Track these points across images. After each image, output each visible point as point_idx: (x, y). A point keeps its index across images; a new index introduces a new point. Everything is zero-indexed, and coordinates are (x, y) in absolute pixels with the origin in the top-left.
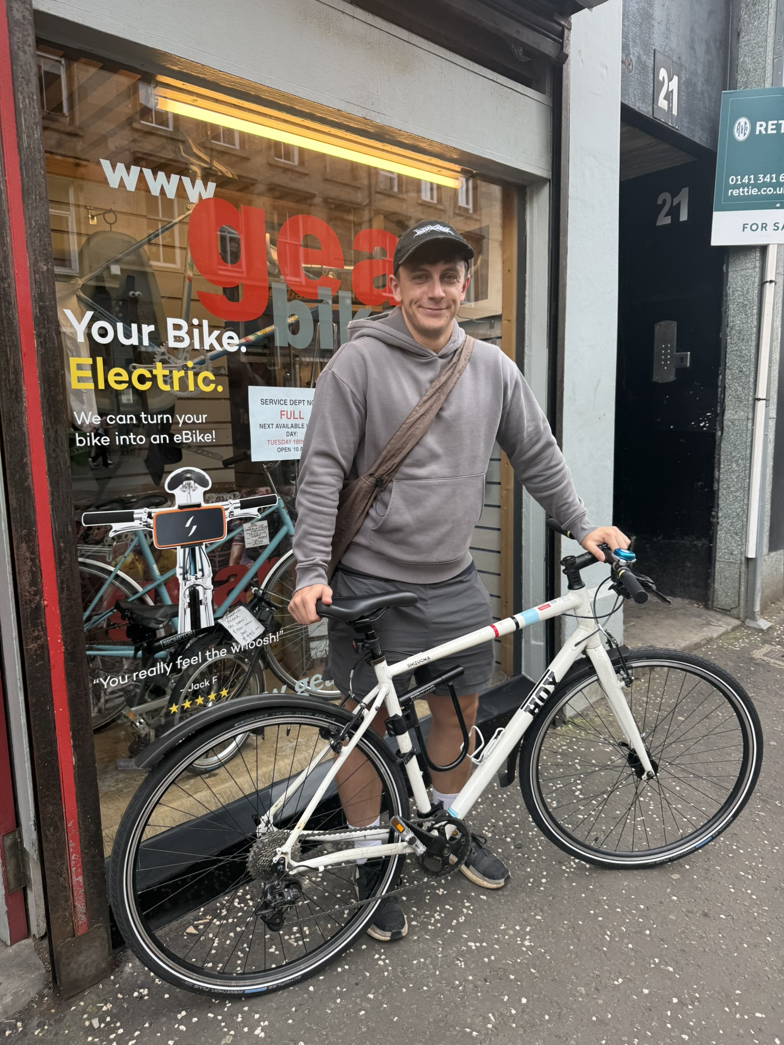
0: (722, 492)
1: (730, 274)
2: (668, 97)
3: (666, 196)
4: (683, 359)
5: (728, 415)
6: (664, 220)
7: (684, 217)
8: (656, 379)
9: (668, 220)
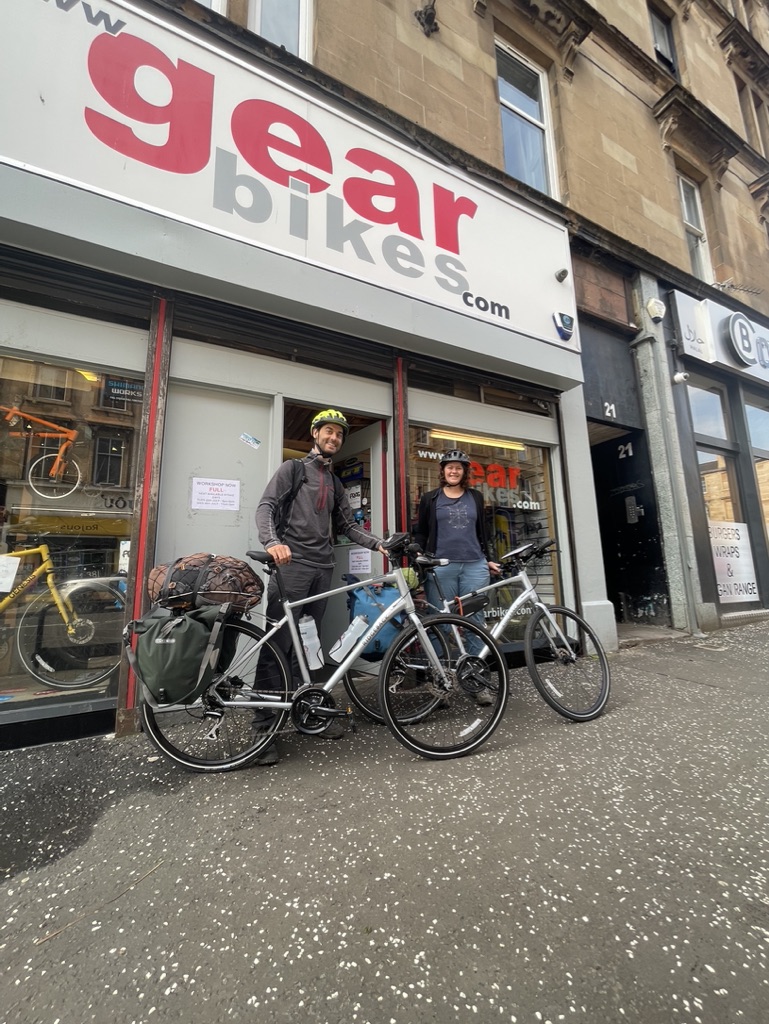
0: (669, 571)
1: (656, 475)
2: (611, 411)
3: (621, 447)
4: (640, 512)
5: (665, 535)
6: (622, 456)
7: (631, 454)
8: (629, 522)
9: (624, 456)
